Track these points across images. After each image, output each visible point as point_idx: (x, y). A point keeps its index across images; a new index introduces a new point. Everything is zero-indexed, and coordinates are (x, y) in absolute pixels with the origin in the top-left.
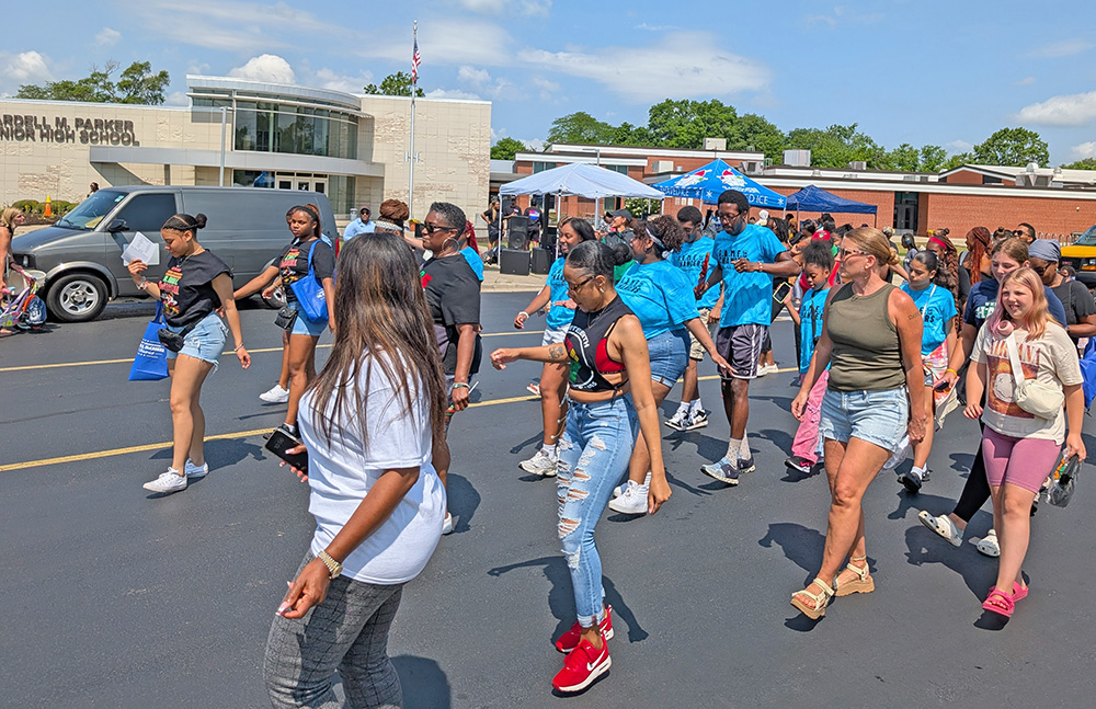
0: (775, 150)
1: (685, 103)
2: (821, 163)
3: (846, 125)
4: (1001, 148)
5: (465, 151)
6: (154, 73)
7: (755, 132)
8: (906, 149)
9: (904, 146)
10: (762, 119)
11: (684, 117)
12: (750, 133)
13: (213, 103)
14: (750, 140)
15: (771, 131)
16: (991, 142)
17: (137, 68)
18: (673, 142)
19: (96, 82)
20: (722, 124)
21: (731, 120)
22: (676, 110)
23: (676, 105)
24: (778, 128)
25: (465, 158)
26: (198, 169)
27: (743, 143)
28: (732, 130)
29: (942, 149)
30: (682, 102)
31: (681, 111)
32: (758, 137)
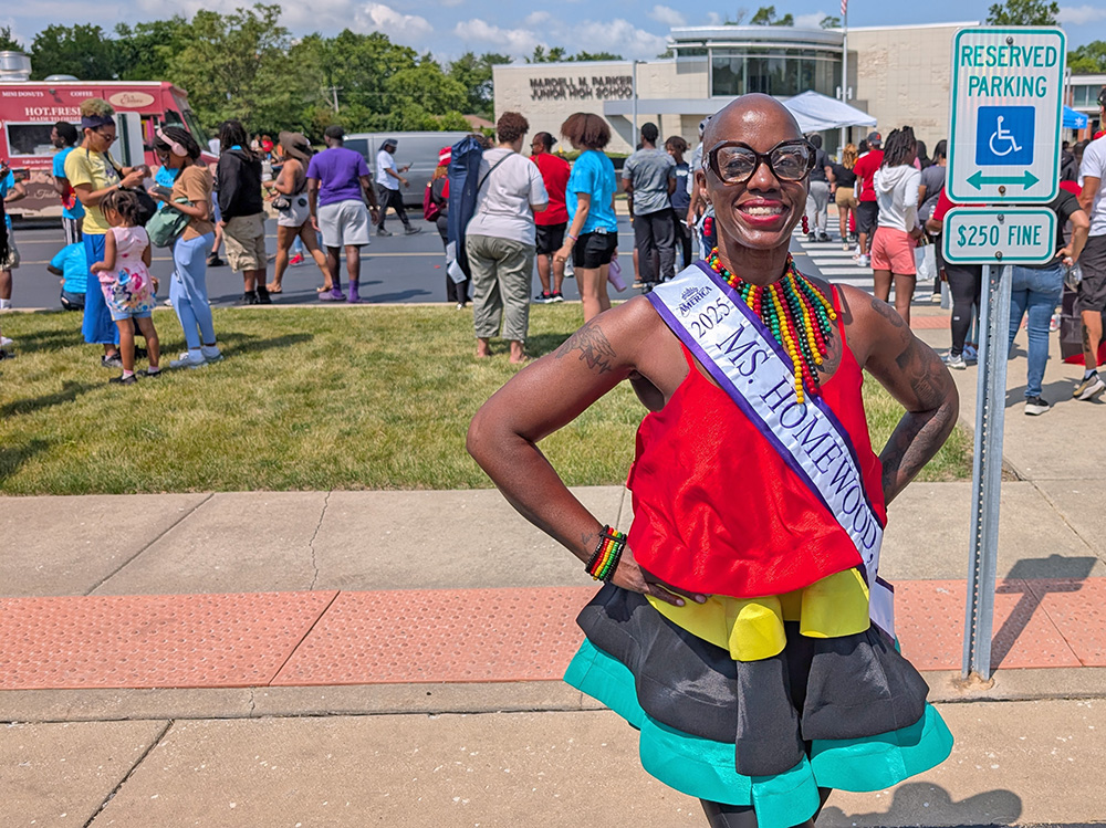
13: (694, 52)
26: (683, 117)
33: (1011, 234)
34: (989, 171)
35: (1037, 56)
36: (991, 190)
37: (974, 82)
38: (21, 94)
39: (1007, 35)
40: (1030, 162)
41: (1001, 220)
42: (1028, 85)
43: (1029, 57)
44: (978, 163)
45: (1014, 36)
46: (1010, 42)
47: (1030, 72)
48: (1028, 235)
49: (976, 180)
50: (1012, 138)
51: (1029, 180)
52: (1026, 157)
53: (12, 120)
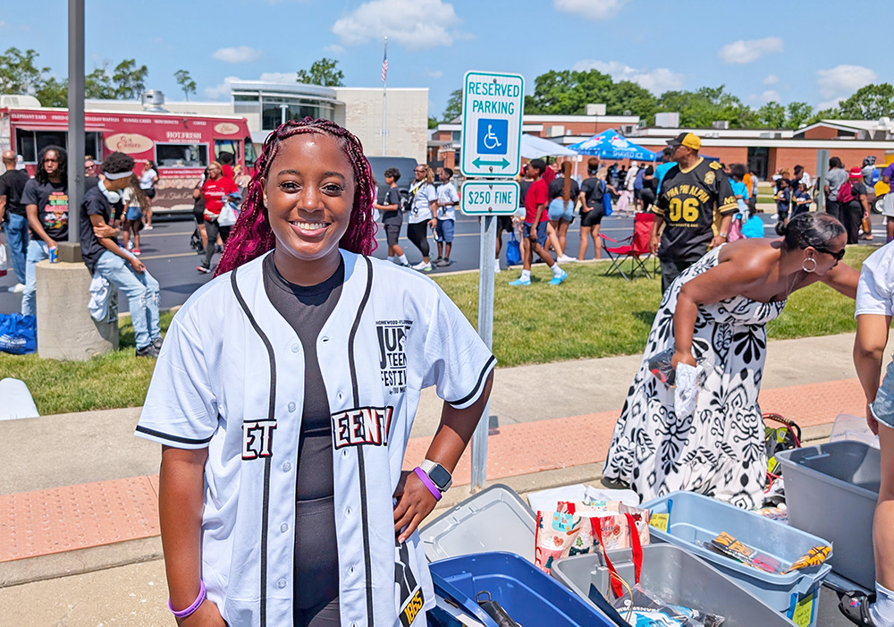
0: (648, 111)
1: (567, 73)
2: (691, 121)
3: (714, 87)
4: (867, 102)
5: (410, 125)
6: (138, 67)
7: (630, 96)
8: (773, 106)
9: (771, 103)
10: (636, 84)
11: (566, 84)
12: (626, 99)
14: (625, 103)
15: (644, 94)
16: (856, 97)
17: (125, 64)
18: (556, 107)
19: (97, 77)
20: (600, 90)
21: (608, 86)
22: (558, 79)
23: (559, 74)
24: (650, 92)
25: (409, 131)
27: (619, 106)
28: (609, 95)
29: (808, 105)
30: (564, 72)
31: (563, 80)
32: (633, 100)
33: (496, 197)
34: (484, 157)
35: (509, 90)
36: (484, 169)
37: (476, 104)
38: (166, 122)
39: (494, 77)
40: (505, 153)
41: (491, 188)
42: (504, 107)
43: (505, 90)
44: (478, 152)
45: (497, 78)
46: (495, 81)
47: (505, 99)
48: (505, 197)
49: (477, 163)
50: (495, 138)
51: (505, 163)
52: (503, 150)
53: (160, 141)
